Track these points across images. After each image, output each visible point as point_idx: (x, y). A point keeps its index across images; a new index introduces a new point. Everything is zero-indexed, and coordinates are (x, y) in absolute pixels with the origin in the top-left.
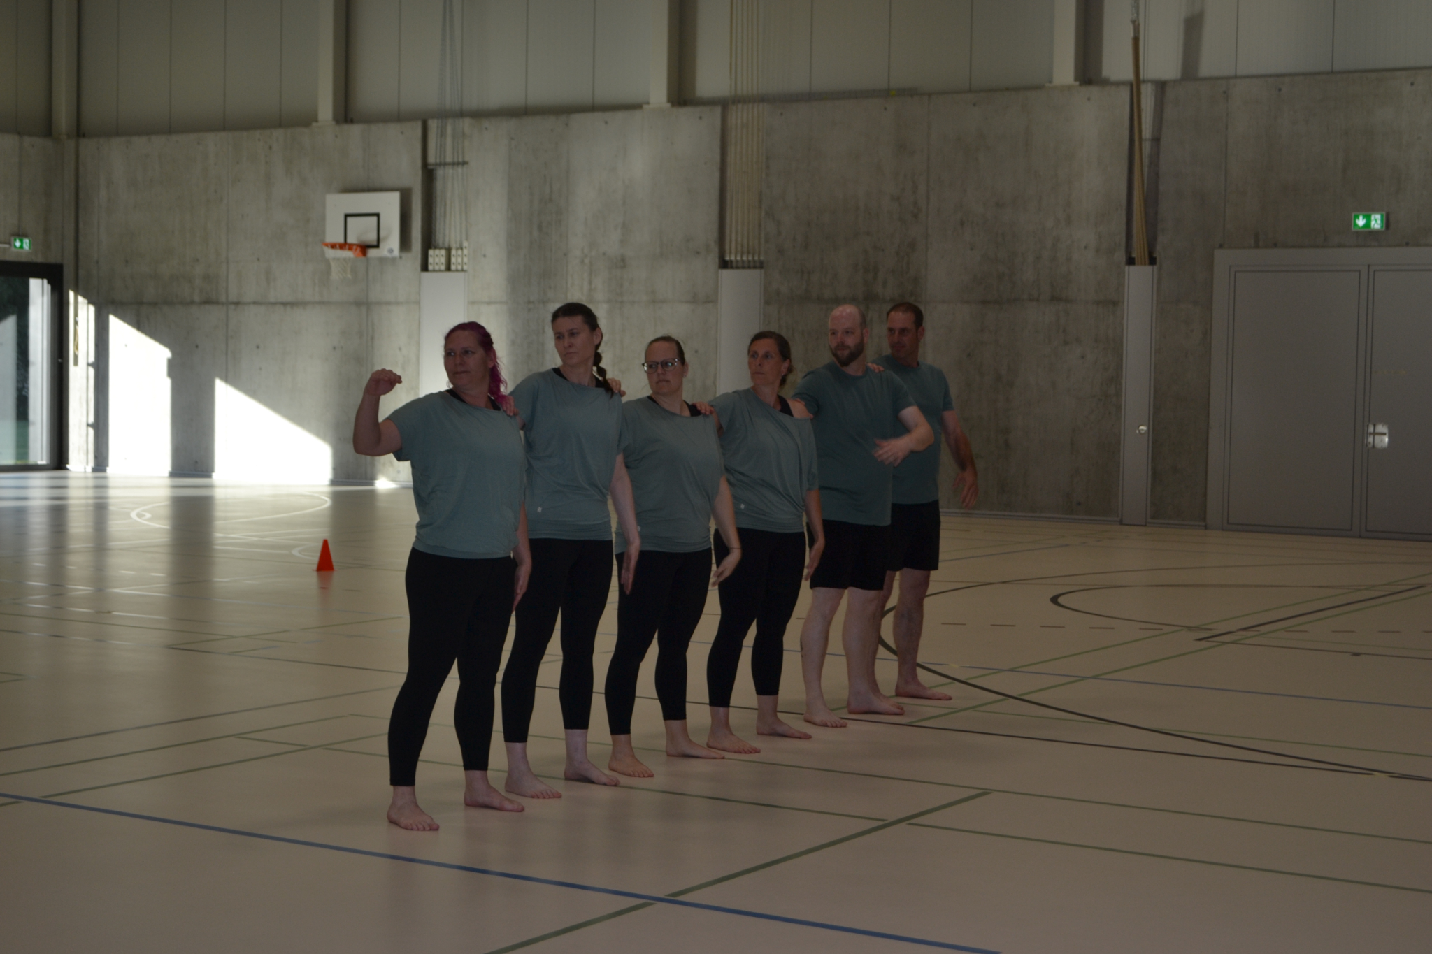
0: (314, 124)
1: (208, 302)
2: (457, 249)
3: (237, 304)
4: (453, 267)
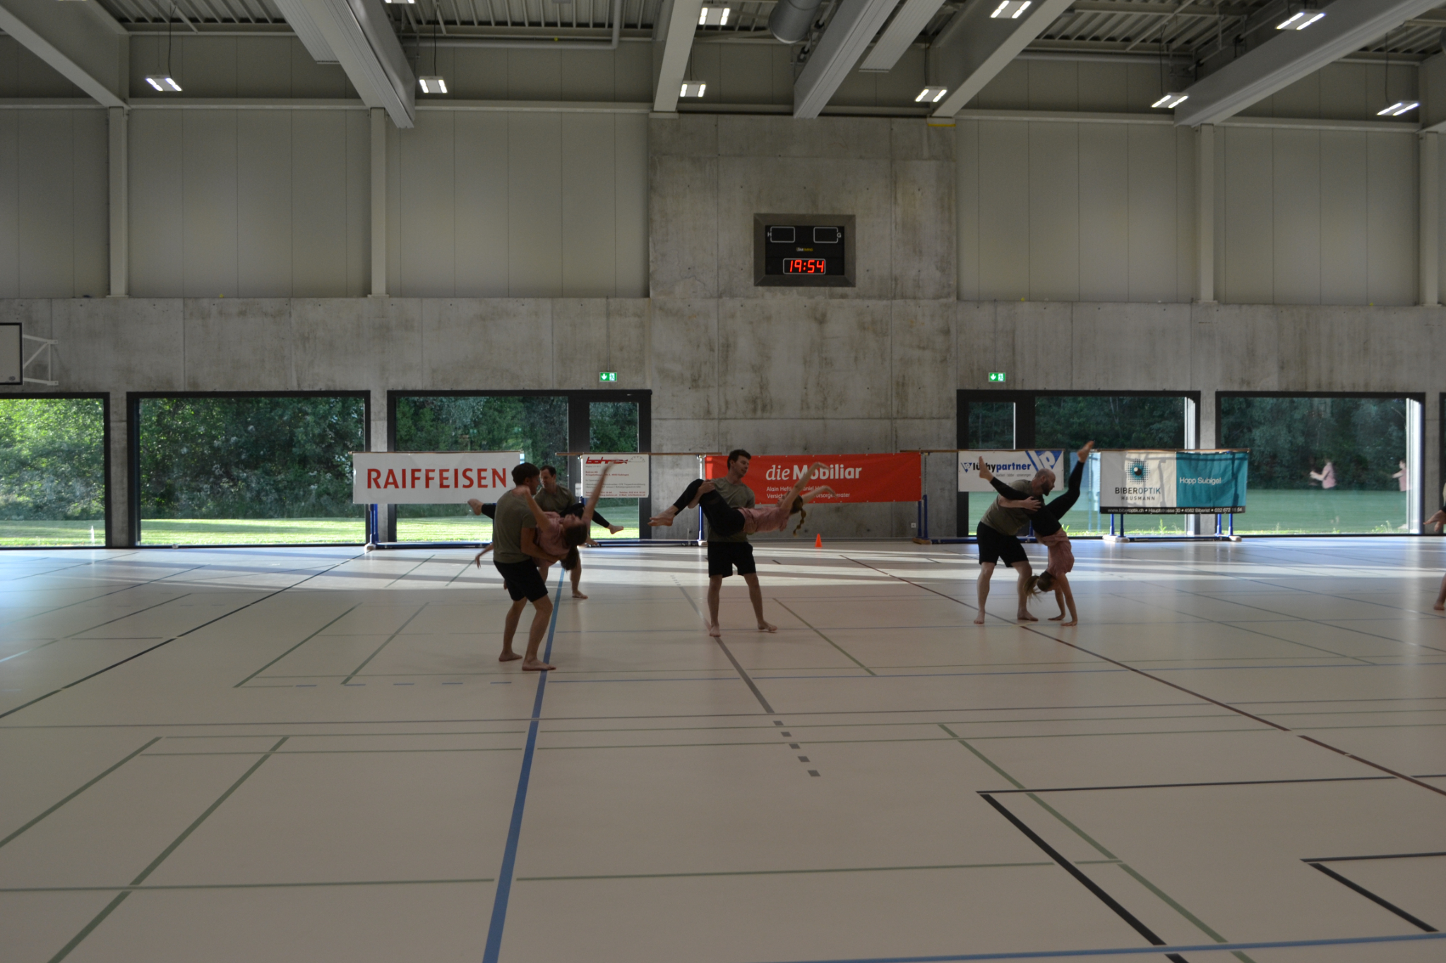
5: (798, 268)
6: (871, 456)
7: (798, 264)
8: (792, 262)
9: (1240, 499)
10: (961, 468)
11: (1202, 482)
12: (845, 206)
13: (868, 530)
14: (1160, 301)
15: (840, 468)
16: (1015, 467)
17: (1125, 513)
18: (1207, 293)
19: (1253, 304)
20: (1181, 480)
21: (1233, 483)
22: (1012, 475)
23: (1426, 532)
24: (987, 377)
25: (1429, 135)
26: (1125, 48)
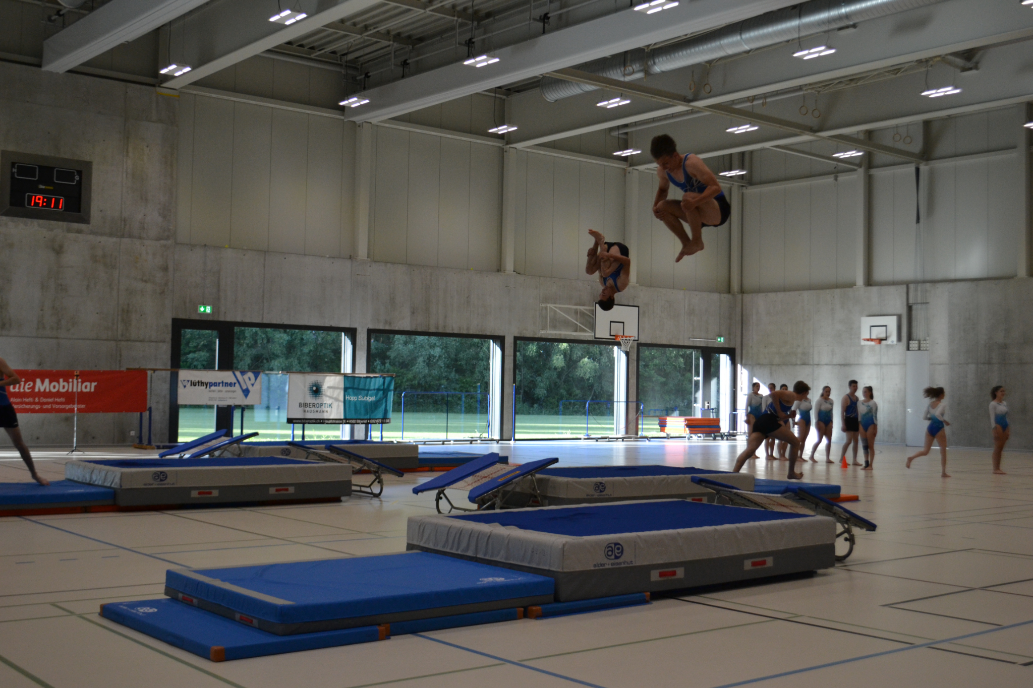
0: (854, 287)
1: (804, 364)
2: (923, 340)
3: (818, 365)
4: (922, 349)
5: (39, 203)
6: (105, 373)
7: (39, 199)
8: (34, 197)
9: (388, 413)
10: (180, 385)
11: (362, 399)
12: (84, 153)
13: (93, 438)
14: (328, 256)
15: (78, 382)
16: (224, 384)
17: (306, 423)
18: (362, 252)
19: (395, 263)
20: (347, 398)
21: (384, 400)
22: (219, 391)
23: (504, 438)
24: (197, 309)
25: (511, 149)
26: (310, 55)
